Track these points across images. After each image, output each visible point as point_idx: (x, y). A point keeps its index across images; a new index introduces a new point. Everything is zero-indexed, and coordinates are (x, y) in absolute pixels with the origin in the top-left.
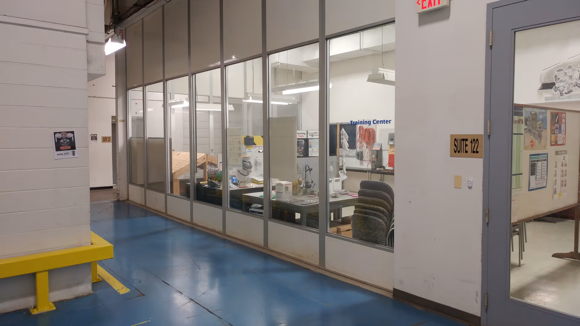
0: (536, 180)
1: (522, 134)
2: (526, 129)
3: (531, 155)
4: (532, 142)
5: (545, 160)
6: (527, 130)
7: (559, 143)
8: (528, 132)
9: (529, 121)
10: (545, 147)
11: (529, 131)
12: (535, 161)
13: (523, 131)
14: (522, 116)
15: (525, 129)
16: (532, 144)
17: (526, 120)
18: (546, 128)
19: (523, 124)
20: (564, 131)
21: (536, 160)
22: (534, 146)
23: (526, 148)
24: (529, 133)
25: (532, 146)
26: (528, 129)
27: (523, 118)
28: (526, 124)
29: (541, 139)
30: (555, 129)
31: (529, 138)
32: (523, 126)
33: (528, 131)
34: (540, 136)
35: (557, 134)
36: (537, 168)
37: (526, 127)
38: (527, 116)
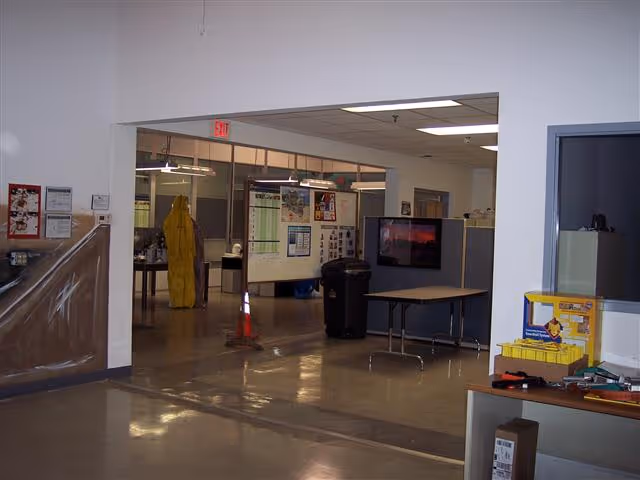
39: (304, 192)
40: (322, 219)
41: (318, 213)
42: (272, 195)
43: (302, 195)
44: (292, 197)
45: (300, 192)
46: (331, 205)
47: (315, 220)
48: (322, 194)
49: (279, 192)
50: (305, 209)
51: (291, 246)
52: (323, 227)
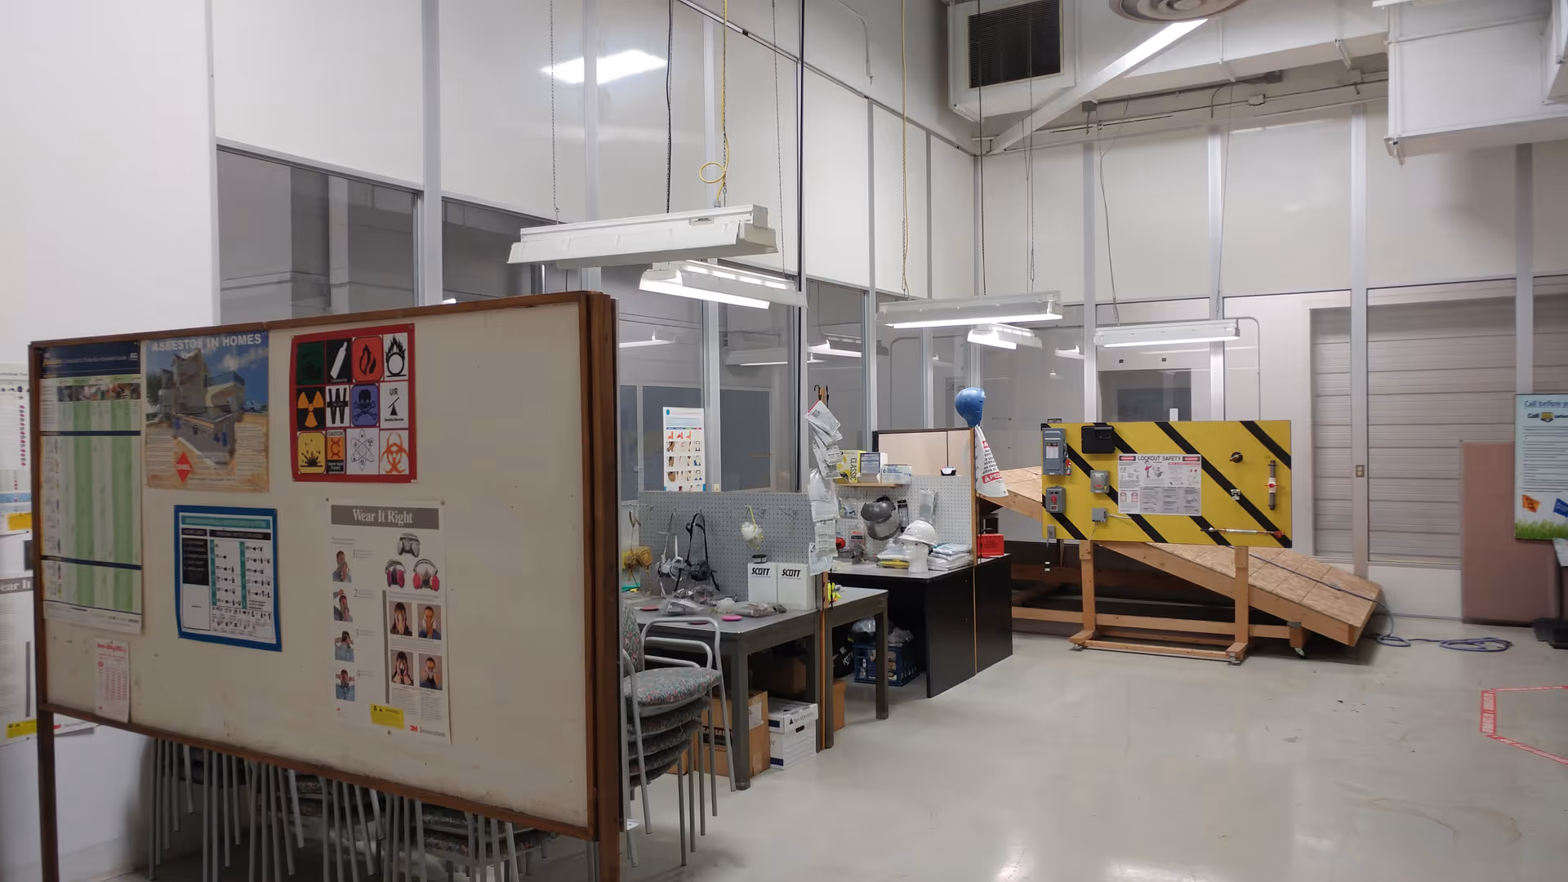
0: (214, 604)
1: (137, 433)
2: (154, 415)
3: (179, 509)
4: (183, 459)
5: (266, 537)
6: (156, 420)
7: (352, 469)
8: (165, 425)
9: (167, 387)
10: (258, 483)
11: (167, 420)
12: (205, 530)
13: (138, 422)
14: (138, 372)
15: (149, 416)
16: (185, 467)
17: (154, 385)
18: (265, 408)
19: (139, 397)
20: (403, 411)
21: (208, 528)
22: (190, 476)
23: (155, 480)
24: (170, 426)
25: (183, 475)
26: (160, 416)
27: (141, 379)
28: (154, 399)
29: (232, 452)
30: (328, 411)
31: (170, 445)
32: (144, 406)
33: (161, 422)
34: (225, 440)
35: (345, 429)
36: (213, 561)
37: (152, 409)
38: (157, 371)
39: (242, 350)
40: (335, 471)
41: (313, 443)
42: (106, 381)
43: (231, 364)
44: (187, 379)
45: (223, 351)
46: (388, 395)
47: (298, 477)
48: (331, 344)
49: (134, 367)
50: (246, 429)
51: (187, 589)
52: (341, 515)
